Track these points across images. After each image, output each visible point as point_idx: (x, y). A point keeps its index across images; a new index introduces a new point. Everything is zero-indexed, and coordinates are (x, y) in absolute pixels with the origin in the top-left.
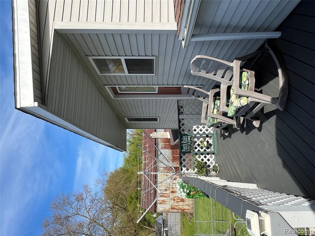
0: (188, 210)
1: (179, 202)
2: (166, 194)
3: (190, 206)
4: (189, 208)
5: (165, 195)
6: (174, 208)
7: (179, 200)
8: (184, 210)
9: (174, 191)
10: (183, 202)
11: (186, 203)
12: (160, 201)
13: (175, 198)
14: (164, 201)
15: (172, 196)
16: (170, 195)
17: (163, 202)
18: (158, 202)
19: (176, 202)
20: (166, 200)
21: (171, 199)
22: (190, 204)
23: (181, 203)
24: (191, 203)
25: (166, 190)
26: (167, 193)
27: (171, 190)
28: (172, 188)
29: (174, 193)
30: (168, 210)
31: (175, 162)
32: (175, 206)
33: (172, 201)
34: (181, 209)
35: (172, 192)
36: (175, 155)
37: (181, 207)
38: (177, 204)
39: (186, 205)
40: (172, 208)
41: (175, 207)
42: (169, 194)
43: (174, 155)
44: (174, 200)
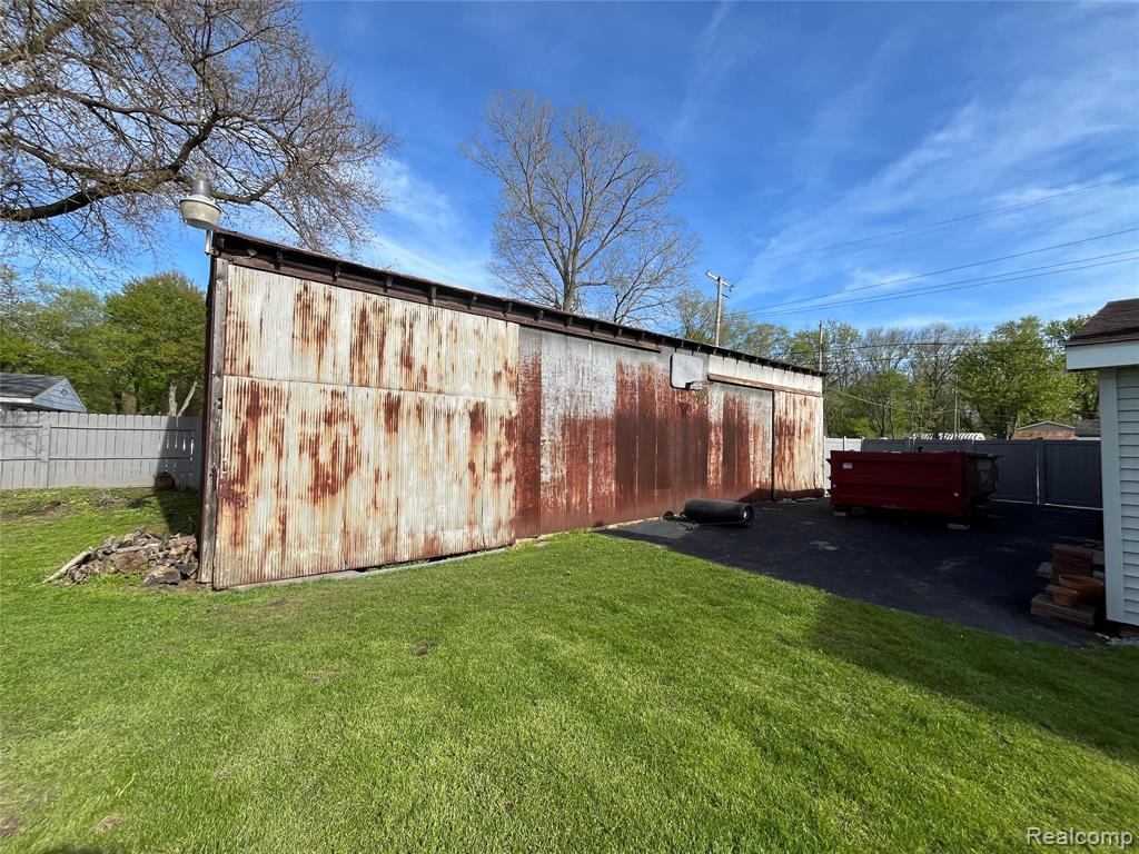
0: (237, 541)
1: (315, 455)
2: (381, 356)
3: (274, 552)
4: (257, 542)
5: (370, 350)
6: (254, 412)
7: (324, 456)
8: (238, 501)
9: (402, 424)
10: (314, 489)
11: (303, 518)
12: (320, 308)
13: (343, 429)
14: (321, 336)
15: (364, 403)
16: (373, 392)
17: (313, 325)
18: (314, 286)
19: (310, 430)
20: (328, 350)
21: (334, 394)
22: (293, 553)
23: (298, 471)
24: (304, 554)
25: (407, 362)
26: (386, 371)
27: (409, 400)
28: (419, 409)
29: (387, 421)
30: (241, 364)
31: (563, 435)
32: (279, 428)
33: (318, 403)
34: (242, 478)
35: (392, 409)
36: (595, 432)
37: (264, 473)
38: (292, 440)
39: (283, 522)
40: (255, 393)
41: (266, 422)
42: (379, 378)
43: (591, 429)
44: (329, 419)
